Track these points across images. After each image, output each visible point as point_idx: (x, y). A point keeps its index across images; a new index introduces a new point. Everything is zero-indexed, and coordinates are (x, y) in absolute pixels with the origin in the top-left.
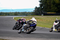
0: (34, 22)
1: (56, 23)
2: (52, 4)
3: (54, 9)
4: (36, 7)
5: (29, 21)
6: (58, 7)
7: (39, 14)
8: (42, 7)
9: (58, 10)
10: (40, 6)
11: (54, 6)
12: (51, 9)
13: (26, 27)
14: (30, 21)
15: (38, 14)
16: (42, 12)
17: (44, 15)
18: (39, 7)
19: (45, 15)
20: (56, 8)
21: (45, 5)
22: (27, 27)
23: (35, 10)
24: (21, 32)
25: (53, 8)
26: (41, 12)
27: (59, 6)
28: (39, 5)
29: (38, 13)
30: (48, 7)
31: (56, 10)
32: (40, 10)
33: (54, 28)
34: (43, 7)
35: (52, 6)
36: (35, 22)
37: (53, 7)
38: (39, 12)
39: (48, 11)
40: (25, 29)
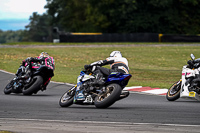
0: (120, 68)
1: (189, 70)
2: (88, 5)
3: (96, 20)
4: (35, 14)
5: (102, 65)
6: (108, 15)
7: (46, 37)
8: (56, 15)
9: (107, 24)
10: (49, 12)
11: (96, 9)
12: (84, 19)
13: (93, 85)
14: (107, 63)
15: (41, 37)
16: (55, 31)
17: (61, 41)
18: (44, 15)
19: (64, 39)
20: (102, 18)
21: (64, 6)
22: (97, 85)
23: (32, 23)
24: (72, 103)
25: (92, 17)
26: (50, 33)
27: (112, 11)
28: (45, 7)
29: (43, 34)
30: (77, 14)
31: (101, 23)
32: (47, 23)
33: (186, 88)
34: (60, 13)
35: (88, 11)
36: (125, 66)
37: (92, 12)
38: (46, 32)
39: (74, 26)
40: (89, 93)
